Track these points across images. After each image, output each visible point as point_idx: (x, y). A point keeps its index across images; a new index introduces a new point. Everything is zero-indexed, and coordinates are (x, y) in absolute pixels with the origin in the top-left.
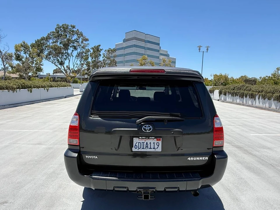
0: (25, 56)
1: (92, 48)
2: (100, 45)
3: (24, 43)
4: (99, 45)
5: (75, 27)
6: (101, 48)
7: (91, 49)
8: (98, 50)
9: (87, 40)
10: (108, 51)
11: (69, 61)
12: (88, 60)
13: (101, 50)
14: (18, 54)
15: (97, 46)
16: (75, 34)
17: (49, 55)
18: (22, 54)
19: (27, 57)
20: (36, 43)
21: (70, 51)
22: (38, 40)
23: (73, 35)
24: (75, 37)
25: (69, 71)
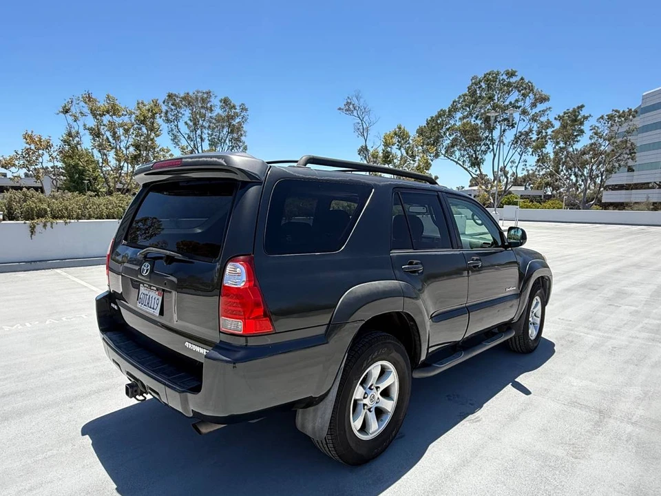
0: (399, 155)
1: (559, 117)
2: (583, 106)
3: (400, 128)
4: (578, 108)
5: (516, 74)
6: (584, 113)
7: (555, 119)
8: (575, 120)
9: (543, 99)
10: (611, 118)
11: (495, 155)
12: (544, 150)
13: (586, 118)
14: (388, 152)
15: (574, 111)
16: (512, 90)
17: (453, 146)
18: (394, 150)
19: (402, 155)
20: (428, 124)
21: (496, 134)
22: (432, 117)
23: (509, 93)
24: (514, 96)
25: (505, 180)
